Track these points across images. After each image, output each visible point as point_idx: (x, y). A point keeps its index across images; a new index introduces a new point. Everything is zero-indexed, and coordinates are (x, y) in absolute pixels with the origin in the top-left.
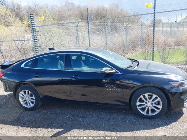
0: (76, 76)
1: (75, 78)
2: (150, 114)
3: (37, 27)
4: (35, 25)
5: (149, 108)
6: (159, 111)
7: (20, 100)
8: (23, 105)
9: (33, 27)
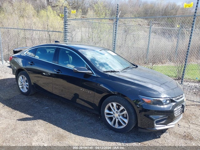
0: (58, 70)
1: (57, 72)
2: (117, 126)
3: (70, 20)
4: (68, 18)
5: (116, 119)
6: (125, 126)
7: (19, 83)
8: (21, 89)
9: (66, 20)
